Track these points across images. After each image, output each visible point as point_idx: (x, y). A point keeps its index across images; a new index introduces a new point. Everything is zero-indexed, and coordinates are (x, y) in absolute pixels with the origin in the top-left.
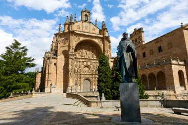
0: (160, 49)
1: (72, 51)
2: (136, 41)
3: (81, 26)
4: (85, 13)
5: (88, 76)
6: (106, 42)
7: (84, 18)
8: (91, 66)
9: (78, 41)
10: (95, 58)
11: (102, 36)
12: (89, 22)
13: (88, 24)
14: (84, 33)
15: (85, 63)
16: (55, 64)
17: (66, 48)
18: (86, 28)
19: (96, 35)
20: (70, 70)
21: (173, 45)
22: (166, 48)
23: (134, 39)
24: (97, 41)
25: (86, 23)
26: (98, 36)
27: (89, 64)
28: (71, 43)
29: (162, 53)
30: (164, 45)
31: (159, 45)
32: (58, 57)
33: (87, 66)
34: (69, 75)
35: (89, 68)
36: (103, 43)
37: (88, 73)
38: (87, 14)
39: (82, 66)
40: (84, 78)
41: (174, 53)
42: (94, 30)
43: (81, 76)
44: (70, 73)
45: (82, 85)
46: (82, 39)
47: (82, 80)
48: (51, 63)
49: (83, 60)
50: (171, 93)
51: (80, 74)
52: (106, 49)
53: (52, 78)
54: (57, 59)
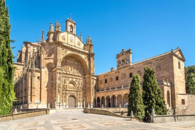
1: (59, 64)
3: (66, 37)
5: (73, 92)
8: (76, 82)
9: (65, 55)
10: (80, 75)
11: (88, 52)
12: (75, 35)
13: (73, 37)
14: (70, 46)
15: (70, 79)
17: (52, 61)
18: (71, 41)
19: (83, 51)
20: (57, 85)
24: (83, 56)
25: (71, 35)
26: (85, 51)
27: (74, 80)
28: (58, 56)
32: (43, 70)
33: (72, 82)
34: (57, 91)
35: (74, 85)
36: (89, 60)
39: (68, 81)
40: (69, 95)
43: (67, 92)
44: (57, 88)
45: (67, 101)
46: (69, 52)
47: (67, 97)
48: (34, 77)
49: (69, 76)
51: (66, 91)
52: (92, 66)
53: (36, 92)
54: (41, 72)
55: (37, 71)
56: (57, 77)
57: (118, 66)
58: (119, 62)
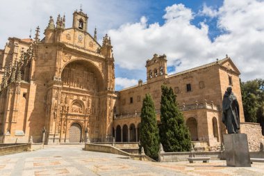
0: (189, 88)
1: (58, 75)
2: (156, 71)
3: (72, 36)
4: (79, 17)
5: (78, 118)
6: (110, 67)
7: (77, 25)
8: (85, 102)
9: (68, 61)
12: (86, 33)
13: (83, 35)
14: (78, 49)
15: (75, 98)
16: (24, 95)
18: (80, 41)
21: (205, 84)
22: (197, 87)
23: (153, 69)
24: (97, 64)
25: (81, 33)
26: (99, 56)
27: (81, 98)
28: (57, 63)
29: (191, 93)
30: (195, 83)
31: (188, 83)
32: (32, 83)
33: (77, 102)
34: (52, 116)
35: (80, 106)
36: (105, 68)
37: (78, 113)
38: (83, 18)
39: (71, 101)
40: (72, 121)
41: (207, 94)
42: (92, 46)
43: (69, 117)
44: (52, 111)
45: (68, 132)
46: (74, 58)
47: (69, 124)
48: (19, 93)
49: (72, 92)
50: (205, 145)
51: (67, 115)
53: (19, 118)
56: (54, 94)
57: (149, 78)
58: (149, 72)
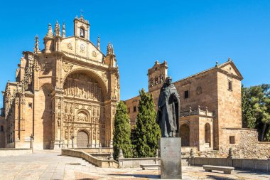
0: (186, 95)
1: (59, 85)
2: (156, 80)
3: (73, 45)
4: (80, 24)
5: (84, 126)
6: (113, 76)
7: (79, 33)
8: (90, 111)
9: (69, 71)
10: (96, 100)
11: (107, 67)
12: (88, 41)
13: (85, 44)
14: (78, 59)
15: (80, 107)
16: (30, 105)
17: (49, 81)
18: (82, 51)
19: (99, 64)
20: (56, 116)
22: (194, 94)
23: (154, 77)
24: (99, 73)
25: (83, 42)
26: (102, 65)
27: (86, 107)
28: (57, 73)
29: (188, 99)
30: (193, 89)
31: (186, 89)
32: (36, 93)
33: (83, 111)
34: (56, 124)
35: (86, 114)
36: (109, 78)
37: (84, 122)
39: (76, 110)
40: (78, 129)
41: (203, 101)
42: (95, 55)
43: (75, 125)
44: (56, 120)
45: (75, 139)
46: (76, 67)
47: (75, 133)
48: (24, 103)
49: (78, 102)
51: (73, 123)
52: (112, 88)
53: (27, 126)
54: (33, 97)
55: (27, 96)
56: (57, 104)
57: (150, 86)
58: (151, 81)
